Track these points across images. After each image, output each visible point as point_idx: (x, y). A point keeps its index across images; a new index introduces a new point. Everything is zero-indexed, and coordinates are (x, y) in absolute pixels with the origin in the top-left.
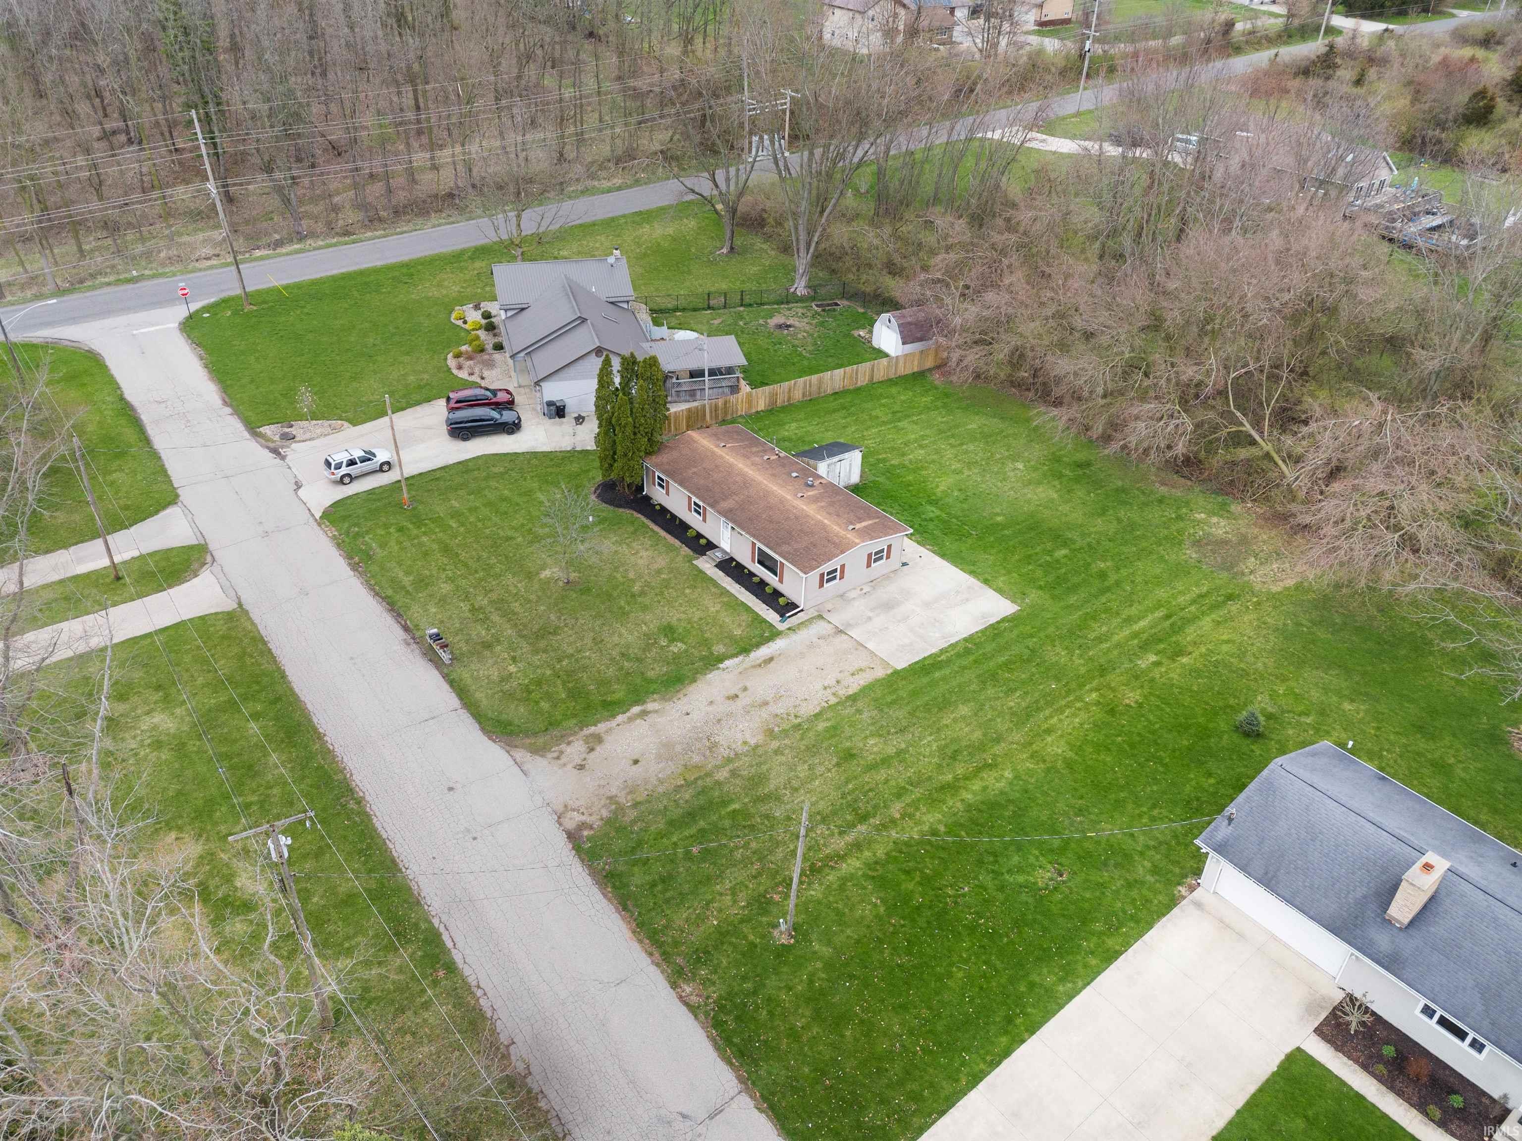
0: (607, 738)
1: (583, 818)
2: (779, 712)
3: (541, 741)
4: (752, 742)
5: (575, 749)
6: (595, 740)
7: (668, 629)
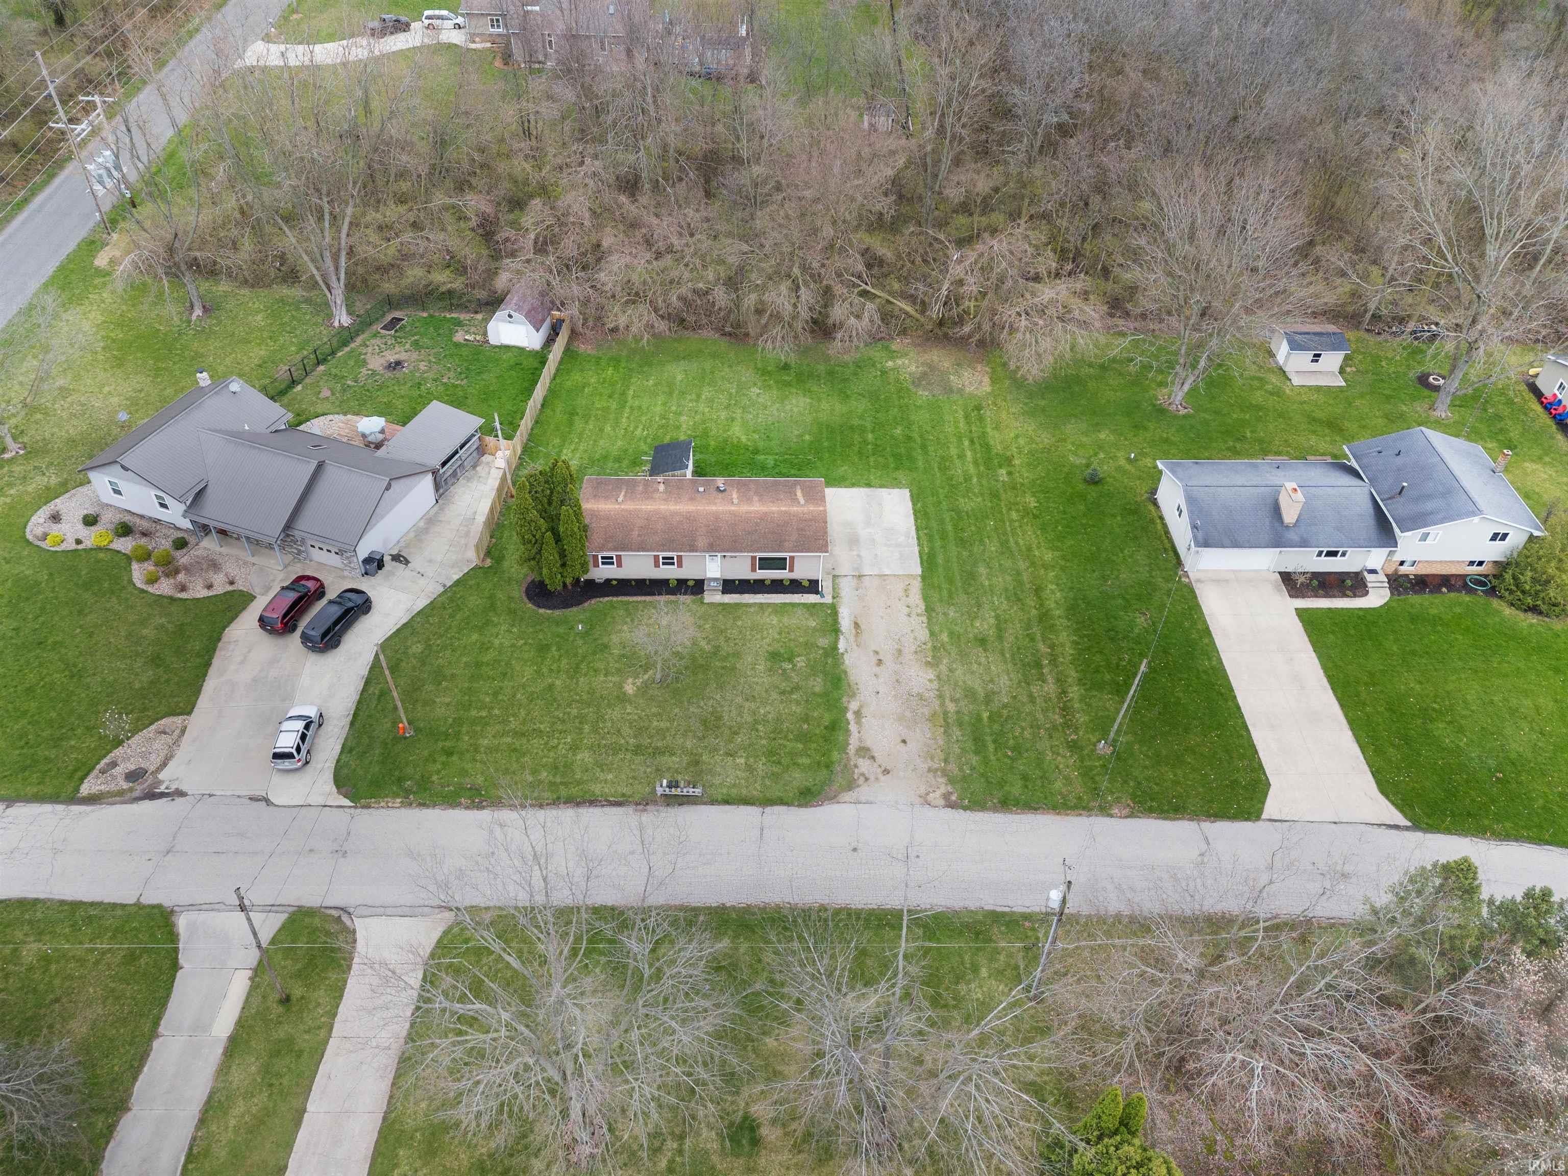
0: (868, 743)
1: (938, 793)
2: (913, 648)
3: (840, 780)
4: (932, 677)
5: (864, 765)
6: (864, 751)
7: (774, 656)
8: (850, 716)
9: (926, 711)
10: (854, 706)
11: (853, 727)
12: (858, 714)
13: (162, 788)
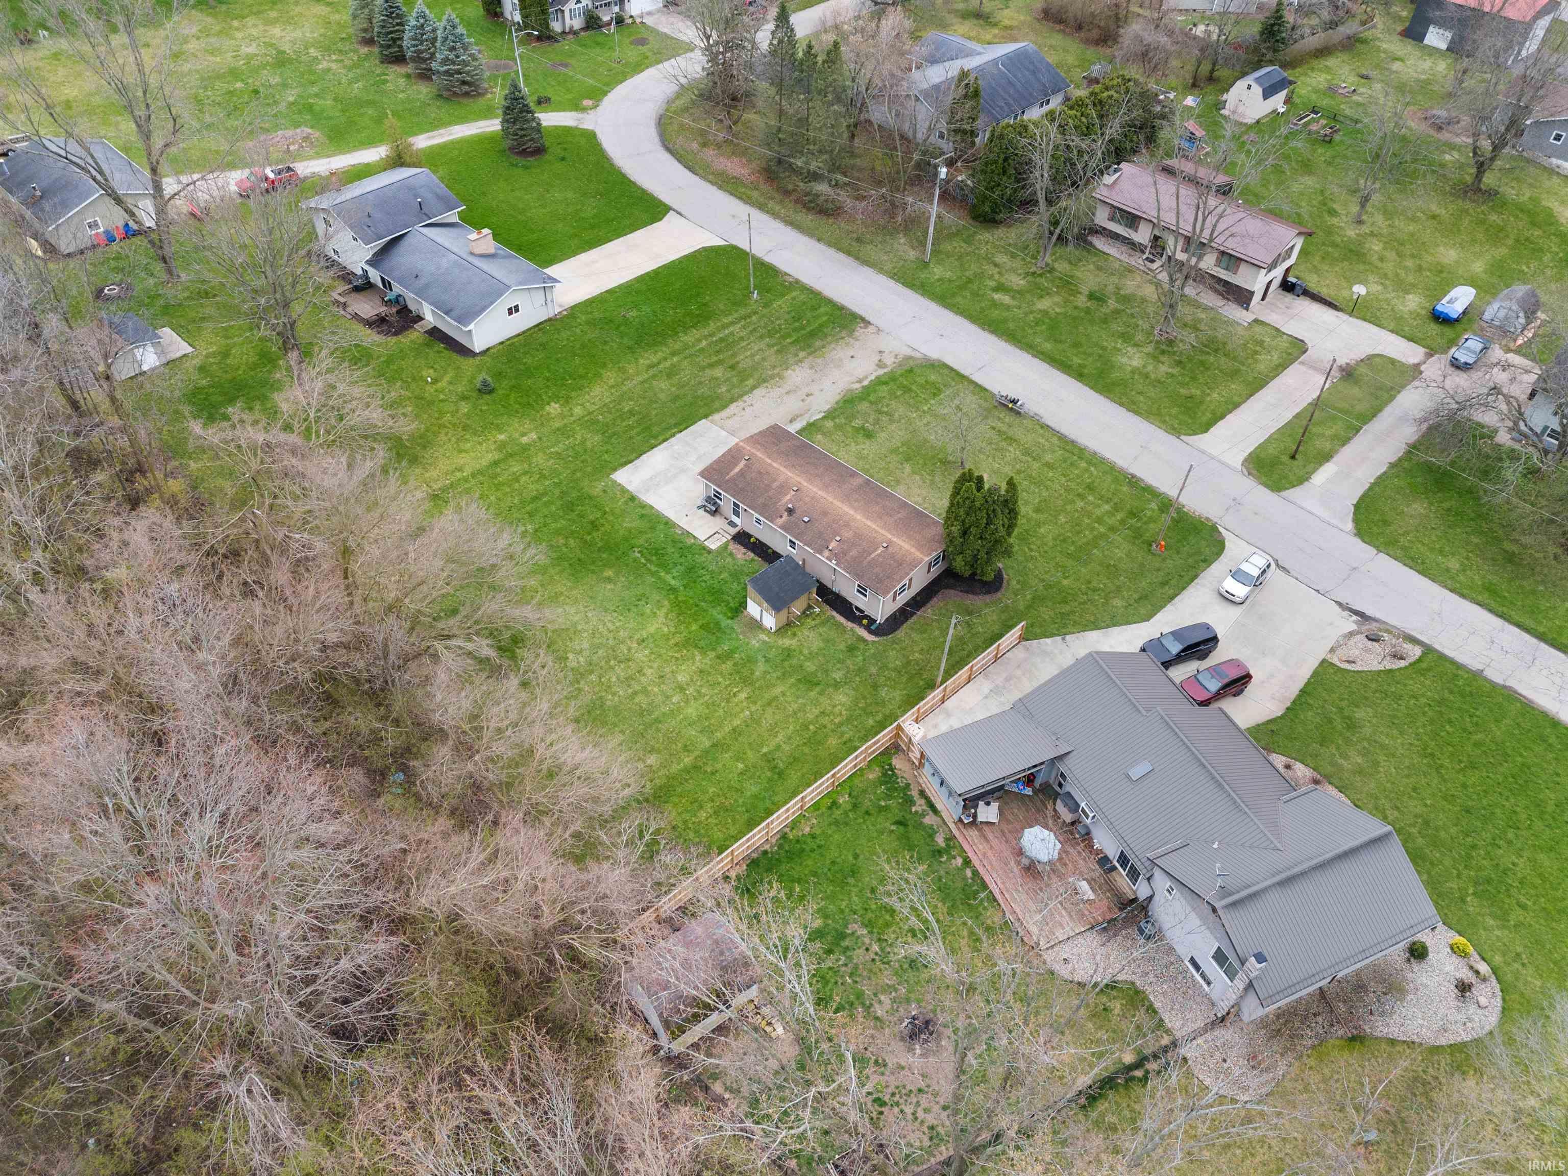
0: (873, 367)
3: (911, 363)
5: (889, 360)
6: (880, 364)
7: (869, 435)
8: (866, 383)
9: (819, 361)
10: (857, 386)
11: (873, 377)
12: (860, 381)
13: (1354, 618)
